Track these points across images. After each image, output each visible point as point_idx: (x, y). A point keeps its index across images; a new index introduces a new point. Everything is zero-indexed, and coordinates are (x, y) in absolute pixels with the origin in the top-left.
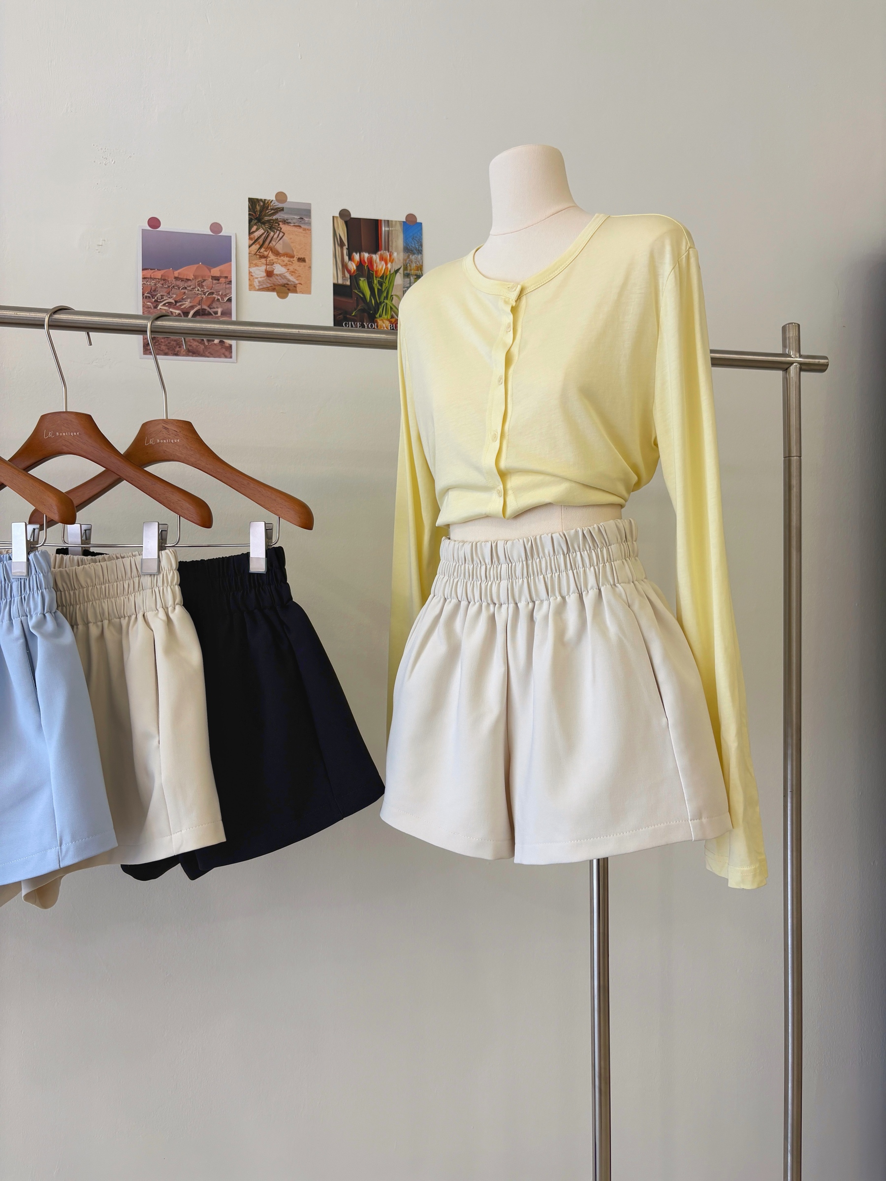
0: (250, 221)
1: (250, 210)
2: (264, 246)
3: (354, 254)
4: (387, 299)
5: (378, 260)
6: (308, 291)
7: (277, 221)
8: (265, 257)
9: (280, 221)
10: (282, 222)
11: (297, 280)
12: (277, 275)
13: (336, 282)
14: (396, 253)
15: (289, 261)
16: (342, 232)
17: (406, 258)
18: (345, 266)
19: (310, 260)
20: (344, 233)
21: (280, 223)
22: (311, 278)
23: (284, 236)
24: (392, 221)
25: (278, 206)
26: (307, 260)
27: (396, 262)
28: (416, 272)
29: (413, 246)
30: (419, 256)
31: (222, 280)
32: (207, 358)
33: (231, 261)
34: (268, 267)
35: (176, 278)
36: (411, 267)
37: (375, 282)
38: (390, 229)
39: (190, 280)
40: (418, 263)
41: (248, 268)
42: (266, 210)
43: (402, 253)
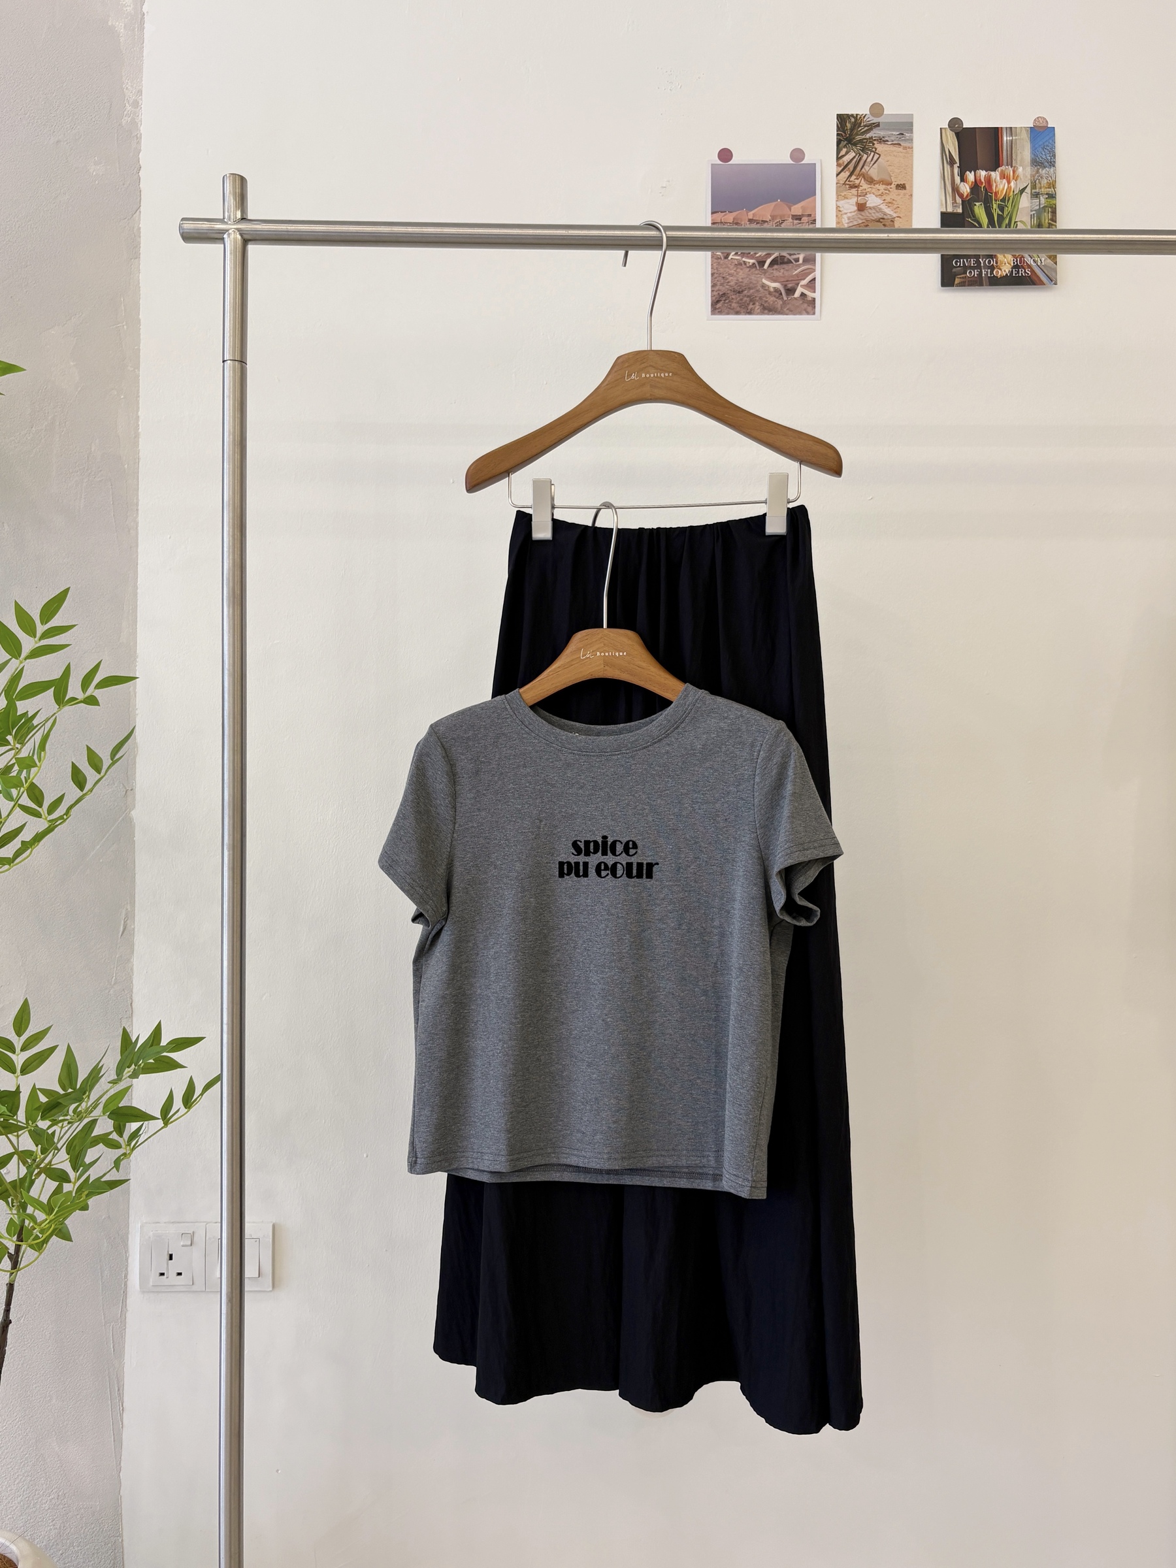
0: (839, 142)
1: (838, 129)
2: (855, 173)
3: (968, 172)
5: (998, 178)
7: (871, 140)
8: (857, 187)
9: (875, 140)
10: (877, 140)
11: (895, 212)
12: (870, 208)
13: (944, 210)
14: (1021, 168)
15: (886, 190)
16: (953, 147)
17: (1034, 173)
18: (955, 190)
19: (912, 187)
20: (955, 148)
21: (875, 142)
22: (912, 210)
23: (880, 159)
24: (1016, 128)
25: (872, 122)
26: (907, 187)
27: (1021, 179)
28: (1049, 189)
29: (1044, 157)
30: (1052, 170)
31: (805, 219)
32: (785, 316)
33: (814, 194)
34: (860, 198)
35: (751, 221)
36: (1040, 184)
37: (995, 206)
38: (1014, 138)
39: (767, 221)
40: (1050, 179)
41: (835, 202)
42: (858, 128)
43: (1030, 168)
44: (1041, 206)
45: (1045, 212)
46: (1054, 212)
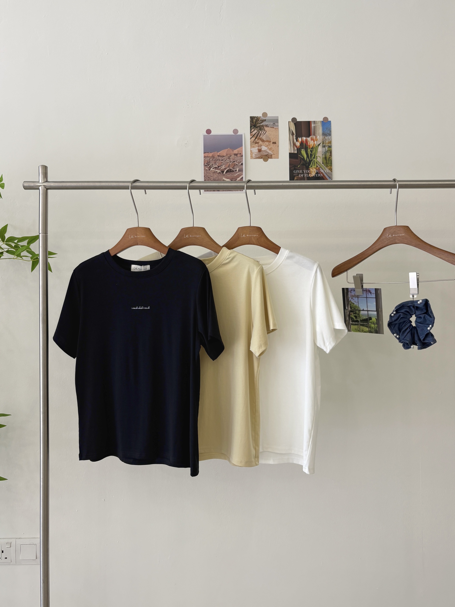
0: (251, 127)
1: (251, 122)
2: (257, 138)
3: (299, 138)
4: (314, 158)
5: (310, 140)
6: (278, 157)
7: (263, 126)
8: (258, 143)
9: (264, 126)
11: (272, 152)
12: (263, 151)
13: (290, 152)
14: (319, 136)
15: (269, 144)
16: (293, 129)
17: (323, 138)
18: (294, 144)
19: (279, 143)
22: (279, 151)
23: (266, 133)
24: (316, 121)
25: (263, 119)
26: (277, 143)
27: (318, 140)
28: (329, 144)
29: (327, 132)
30: (330, 137)
31: (239, 155)
32: (232, 192)
33: (242, 146)
34: (259, 147)
35: (218, 156)
36: (326, 142)
37: (309, 150)
38: (316, 125)
39: (224, 156)
40: (329, 140)
41: (250, 149)
42: (258, 121)
43: (322, 136)
44: (326, 151)
45: (327, 152)
46: (331, 153)
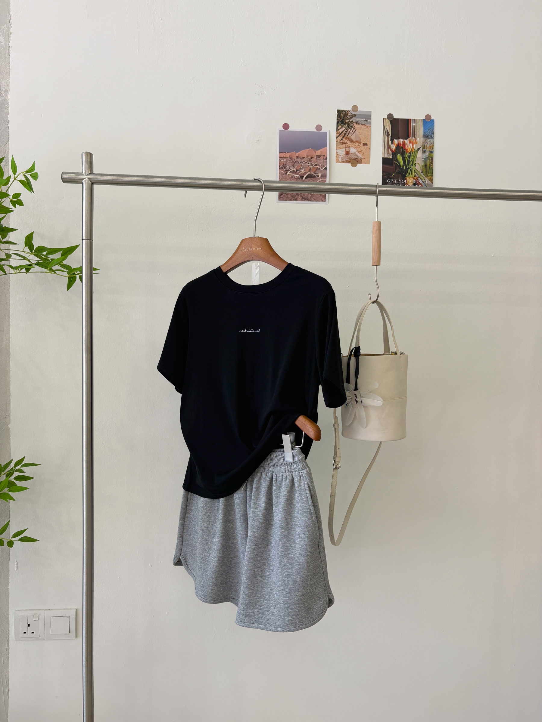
0: (338, 123)
1: (337, 117)
2: (345, 137)
3: (395, 140)
4: (412, 166)
5: (408, 143)
6: (368, 163)
7: (352, 122)
8: (345, 143)
9: (354, 122)
11: (362, 156)
12: (351, 154)
13: (384, 157)
14: (418, 139)
15: (358, 145)
16: (389, 128)
17: (424, 141)
18: (389, 147)
19: (370, 144)
21: (354, 124)
22: (370, 155)
23: (355, 132)
24: (417, 119)
25: (353, 114)
26: (368, 144)
27: (418, 144)
28: (430, 149)
29: (429, 134)
30: (432, 140)
31: (322, 157)
32: (312, 202)
33: (326, 146)
34: (347, 149)
35: (297, 157)
36: (427, 146)
37: (406, 156)
38: (416, 124)
39: (303, 158)
40: (431, 144)
41: (336, 150)
42: (346, 116)
43: (422, 138)
44: (427, 157)
45: (428, 159)
46: (432, 160)
